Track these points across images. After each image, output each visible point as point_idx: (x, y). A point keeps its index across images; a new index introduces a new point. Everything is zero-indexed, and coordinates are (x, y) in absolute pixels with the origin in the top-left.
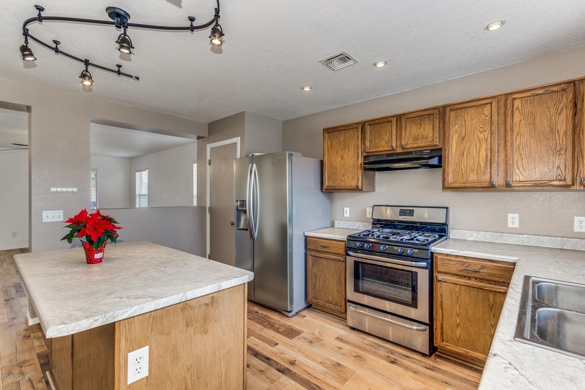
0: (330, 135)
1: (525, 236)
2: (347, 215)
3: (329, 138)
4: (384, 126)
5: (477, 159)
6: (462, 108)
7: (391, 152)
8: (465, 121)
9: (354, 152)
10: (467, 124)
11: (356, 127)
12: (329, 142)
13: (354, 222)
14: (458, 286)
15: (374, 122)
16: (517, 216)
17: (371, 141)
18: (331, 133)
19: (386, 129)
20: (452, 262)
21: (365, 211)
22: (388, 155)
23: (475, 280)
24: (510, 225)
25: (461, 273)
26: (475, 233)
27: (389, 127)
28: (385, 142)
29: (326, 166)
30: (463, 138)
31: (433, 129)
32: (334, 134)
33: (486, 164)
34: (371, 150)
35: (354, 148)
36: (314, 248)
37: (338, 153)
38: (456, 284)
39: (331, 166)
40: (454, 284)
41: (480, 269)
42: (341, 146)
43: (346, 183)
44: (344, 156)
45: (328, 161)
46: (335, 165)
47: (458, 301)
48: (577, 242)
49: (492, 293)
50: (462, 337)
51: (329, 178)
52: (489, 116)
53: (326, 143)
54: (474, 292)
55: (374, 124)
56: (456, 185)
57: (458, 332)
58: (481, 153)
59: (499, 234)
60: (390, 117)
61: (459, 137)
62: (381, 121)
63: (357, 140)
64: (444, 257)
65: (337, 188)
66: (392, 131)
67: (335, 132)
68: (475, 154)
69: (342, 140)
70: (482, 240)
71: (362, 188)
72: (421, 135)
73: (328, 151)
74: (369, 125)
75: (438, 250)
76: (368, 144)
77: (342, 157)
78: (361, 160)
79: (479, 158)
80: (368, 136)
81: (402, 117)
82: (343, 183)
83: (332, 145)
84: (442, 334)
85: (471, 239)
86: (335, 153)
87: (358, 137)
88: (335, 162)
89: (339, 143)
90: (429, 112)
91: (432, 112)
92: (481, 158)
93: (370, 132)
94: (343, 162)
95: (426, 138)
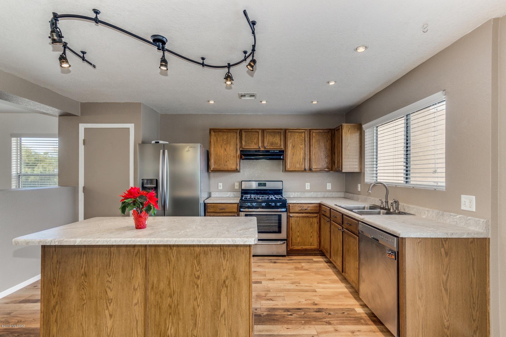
0: (216, 133)
1: (312, 193)
2: (221, 188)
3: (215, 135)
4: (254, 133)
5: (299, 157)
6: (293, 132)
7: (258, 150)
8: (295, 138)
9: (234, 147)
10: (295, 140)
11: (236, 131)
12: (215, 138)
13: (227, 193)
14: (298, 218)
15: (247, 130)
16: (309, 184)
17: (246, 142)
18: (217, 133)
19: (255, 136)
20: (296, 207)
21: (234, 184)
22: (256, 151)
23: (305, 213)
24: (307, 188)
25: (300, 211)
26: (293, 193)
27: (257, 134)
28: (255, 143)
29: (212, 154)
30: (294, 146)
31: (280, 140)
32: (219, 133)
33: (303, 160)
34: (246, 147)
35: (234, 144)
36: (213, 211)
37: (222, 147)
38: (298, 217)
39: (216, 155)
40: (297, 217)
41: (307, 208)
42: (225, 142)
43: (228, 166)
44: (227, 149)
45: (214, 151)
46: (219, 155)
47: (298, 225)
48: (328, 194)
49: (312, 218)
50: (300, 241)
51: (215, 163)
52: (304, 138)
53: (212, 138)
54: (305, 219)
55: (248, 132)
56: (291, 169)
57: (298, 239)
58: (301, 155)
59: (303, 193)
60: (257, 129)
61: (292, 145)
62: (252, 131)
63: (236, 139)
64: (292, 205)
65: (221, 170)
66: (258, 137)
67: (220, 132)
68: (299, 155)
69: (225, 138)
70: (297, 196)
71: (239, 170)
72: (274, 142)
73: (214, 144)
74: (245, 132)
75: (290, 202)
76: (244, 143)
77: (225, 150)
78: (239, 153)
79: (300, 157)
80: (244, 138)
81: (265, 130)
82: (226, 166)
83: (217, 141)
84: (292, 243)
85: (292, 196)
86: (220, 146)
87: (237, 138)
88: (220, 152)
89: (223, 140)
90: (278, 131)
91: (280, 131)
92: (301, 157)
93: (245, 136)
94: (226, 153)
95: (277, 144)
